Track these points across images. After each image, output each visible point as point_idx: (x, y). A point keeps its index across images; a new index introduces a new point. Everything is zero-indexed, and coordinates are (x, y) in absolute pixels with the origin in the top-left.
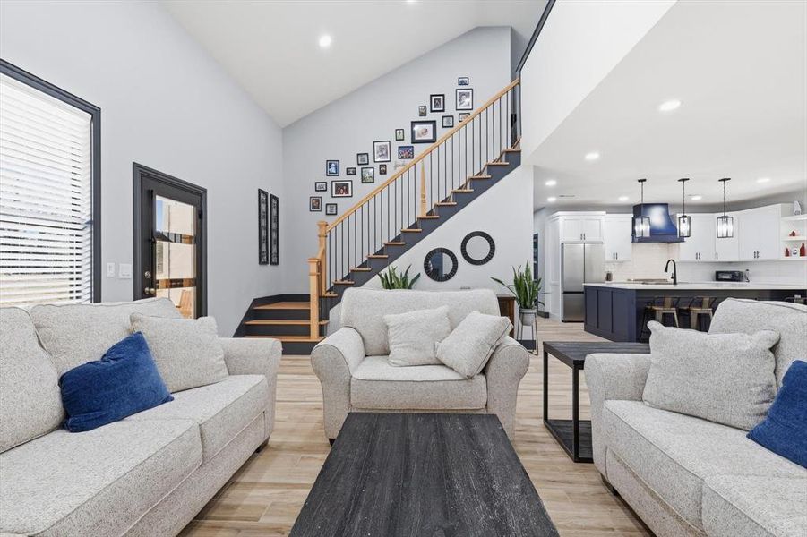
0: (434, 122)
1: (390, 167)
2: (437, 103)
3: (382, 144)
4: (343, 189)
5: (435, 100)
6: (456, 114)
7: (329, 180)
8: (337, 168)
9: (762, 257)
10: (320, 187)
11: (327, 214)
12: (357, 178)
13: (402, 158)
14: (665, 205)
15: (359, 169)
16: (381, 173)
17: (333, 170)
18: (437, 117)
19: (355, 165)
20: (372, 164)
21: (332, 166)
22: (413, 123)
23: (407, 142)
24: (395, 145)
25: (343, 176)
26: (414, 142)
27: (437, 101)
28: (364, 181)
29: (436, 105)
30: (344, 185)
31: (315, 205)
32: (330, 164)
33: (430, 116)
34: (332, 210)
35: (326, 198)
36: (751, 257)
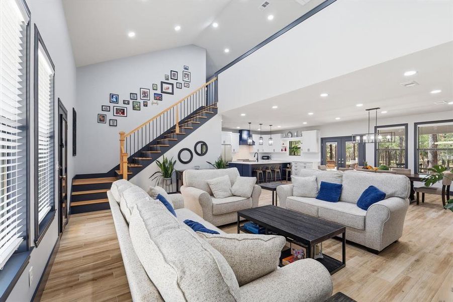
0: (172, 84)
1: (149, 103)
2: (174, 75)
3: (144, 90)
4: (122, 112)
5: (173, 74)
6: (183, 83)
7: (112, 105)
8: (117, 99)
9: (276, 151)
10: (105, 108)
11: (110, 125)
12: (130, 107)
13: (156, 99)
14: (249, 131)
15: (131, 102)
16: (144, 106)
17: (114, 100)
18: (174, 82)
19: (129, 99)
20: (139, 100)
21: (114, 98)
22: (162, 83)
23: (159, 92)
24: (152, 93)
25: (121, 104)
26: (162, 92)
27: (174, 74)
28: (134, 108)
29: (174, 76)
30: (122, 109)
31: (102, 119)
32: (112, 96)
33: (170, 81)
34: (113, 123)
35: (110, 115)
36: (273, 151)
